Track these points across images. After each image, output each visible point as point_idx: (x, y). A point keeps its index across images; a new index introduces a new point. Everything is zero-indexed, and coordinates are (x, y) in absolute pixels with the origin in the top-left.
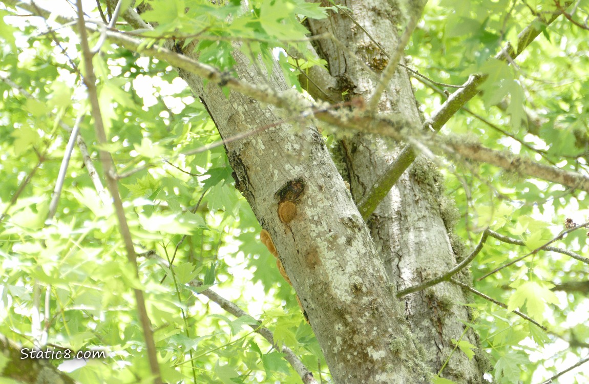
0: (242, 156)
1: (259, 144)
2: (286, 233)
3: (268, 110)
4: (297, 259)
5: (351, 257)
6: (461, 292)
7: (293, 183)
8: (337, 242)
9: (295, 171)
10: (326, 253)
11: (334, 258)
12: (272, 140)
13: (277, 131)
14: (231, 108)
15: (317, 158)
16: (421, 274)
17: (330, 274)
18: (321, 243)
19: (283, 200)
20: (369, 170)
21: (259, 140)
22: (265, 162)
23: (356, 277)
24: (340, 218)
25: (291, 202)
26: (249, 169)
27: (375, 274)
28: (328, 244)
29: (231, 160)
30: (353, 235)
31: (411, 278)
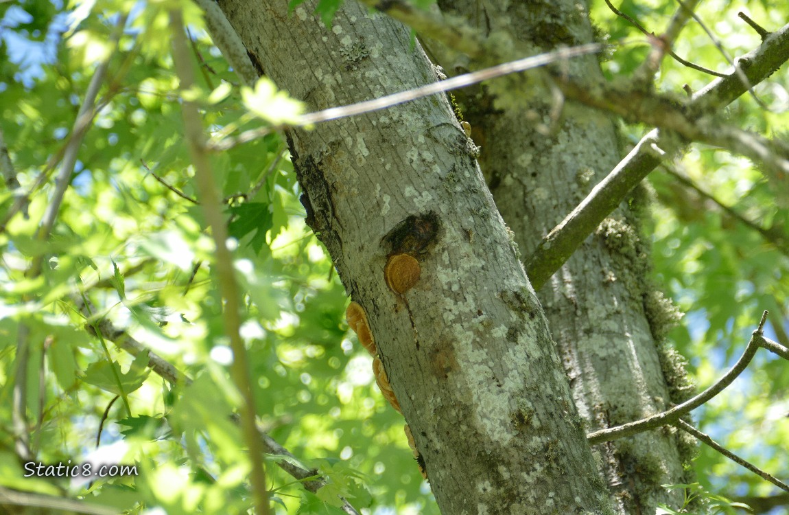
0: (325, 165)
1: (359, 146)
2: (397, 311)
3: (378, 87)
4: (414, 359)
5: (516, 363)
6: (677, 454)
7: (418, 221)
8: (490, 334)
9: (422, 201)
10: (469, 352)
11: (484, 362)
12: (384, 141)
13: (393, 125)
14: (311, 78)
15: (463, 181)
16: (608, 414)
17: (475, 390)
18: (460, 333)
19: (396, 250)
20: (522, 221)
21: (360, 140)
22: (367, 180)
23: (522, 400)
24: (500, 290)
25: (412, 255)
26: (336, 191)
27: (556, 398)
28: (475, 336)
29: (302, 172)
30: (519, 323)
31: (590, 419)
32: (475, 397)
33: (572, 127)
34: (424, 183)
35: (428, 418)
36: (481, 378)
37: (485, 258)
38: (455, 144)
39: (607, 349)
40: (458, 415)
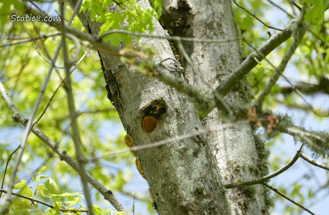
0: (117, 75)
5: (197, 166)
8: (186, 153)
9: (158, 94)
10: (177, 161)
11: (183, 166)
17: (179, 178)
18: (174, 152)
22: (135, 83)
23: (199, 183)
25: (153, 117)
26: (121, 86)
27: (214, 181)
30: (198, 148)
31: (225, 167)
32: (179, 181)
33: (219, 34)
34: (159, 86)
35: (159, 188)
36: (182, 173)
37: (185, 120)
38: (173, 67)
40: (172, 188)
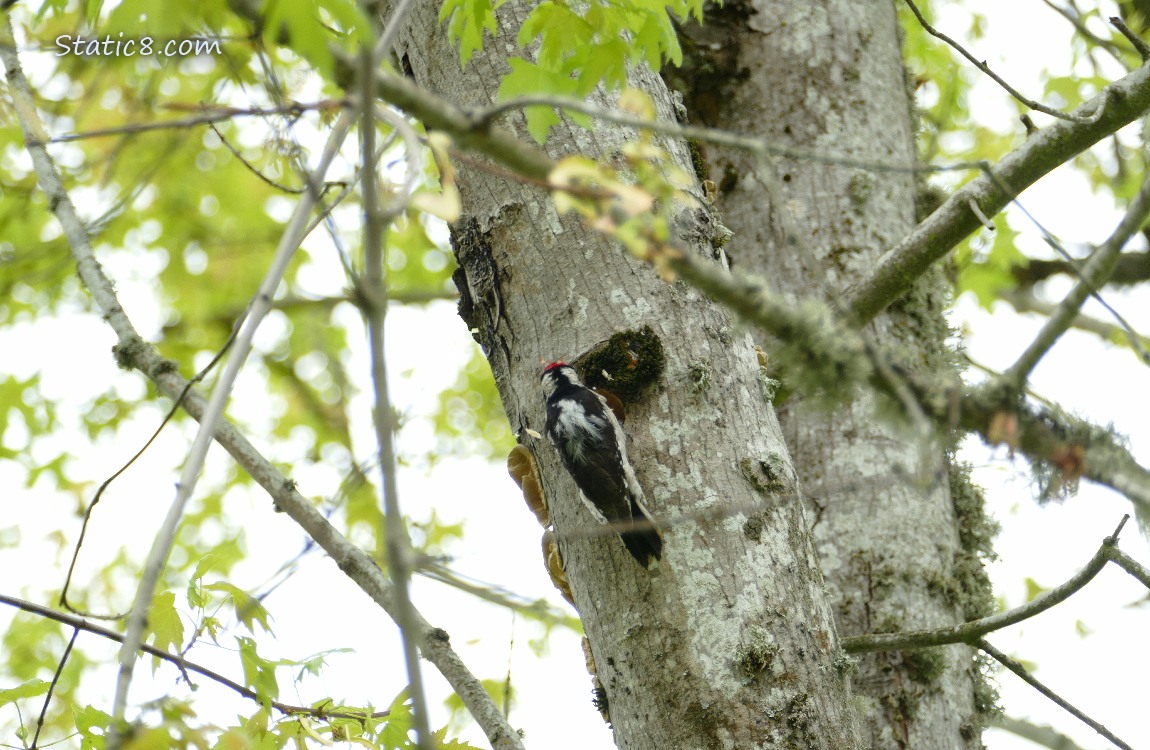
0: (496, 239)
1: (548, 217)
4: (606, 549)
5: (755, 573)
7: (627, 342)
8: (722, 526)
9: (637, 311)
10: (688, 550)
11: (709, 568)
16: (870, 568)
17: (692, 611)
18: (678, 520)
21: (550, 207)
22: (557, 271)
23: (760, 630)
24: (740, 459)
25: (614, 393)
26: (509, 279)
27: (810, 629)
28: (699, 528)
29: (459, 240)
30: (765, 511)
31: (844, 574)
32: (691, 621)
34: (640, 284)
36: (702, 592)
37: (722, 408)
38: (692, 224)
39: (876, 464)
40: (663, 644)
